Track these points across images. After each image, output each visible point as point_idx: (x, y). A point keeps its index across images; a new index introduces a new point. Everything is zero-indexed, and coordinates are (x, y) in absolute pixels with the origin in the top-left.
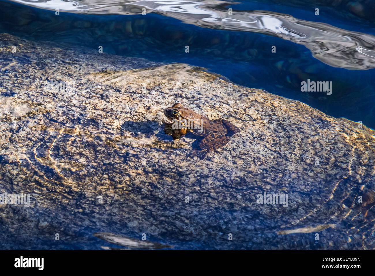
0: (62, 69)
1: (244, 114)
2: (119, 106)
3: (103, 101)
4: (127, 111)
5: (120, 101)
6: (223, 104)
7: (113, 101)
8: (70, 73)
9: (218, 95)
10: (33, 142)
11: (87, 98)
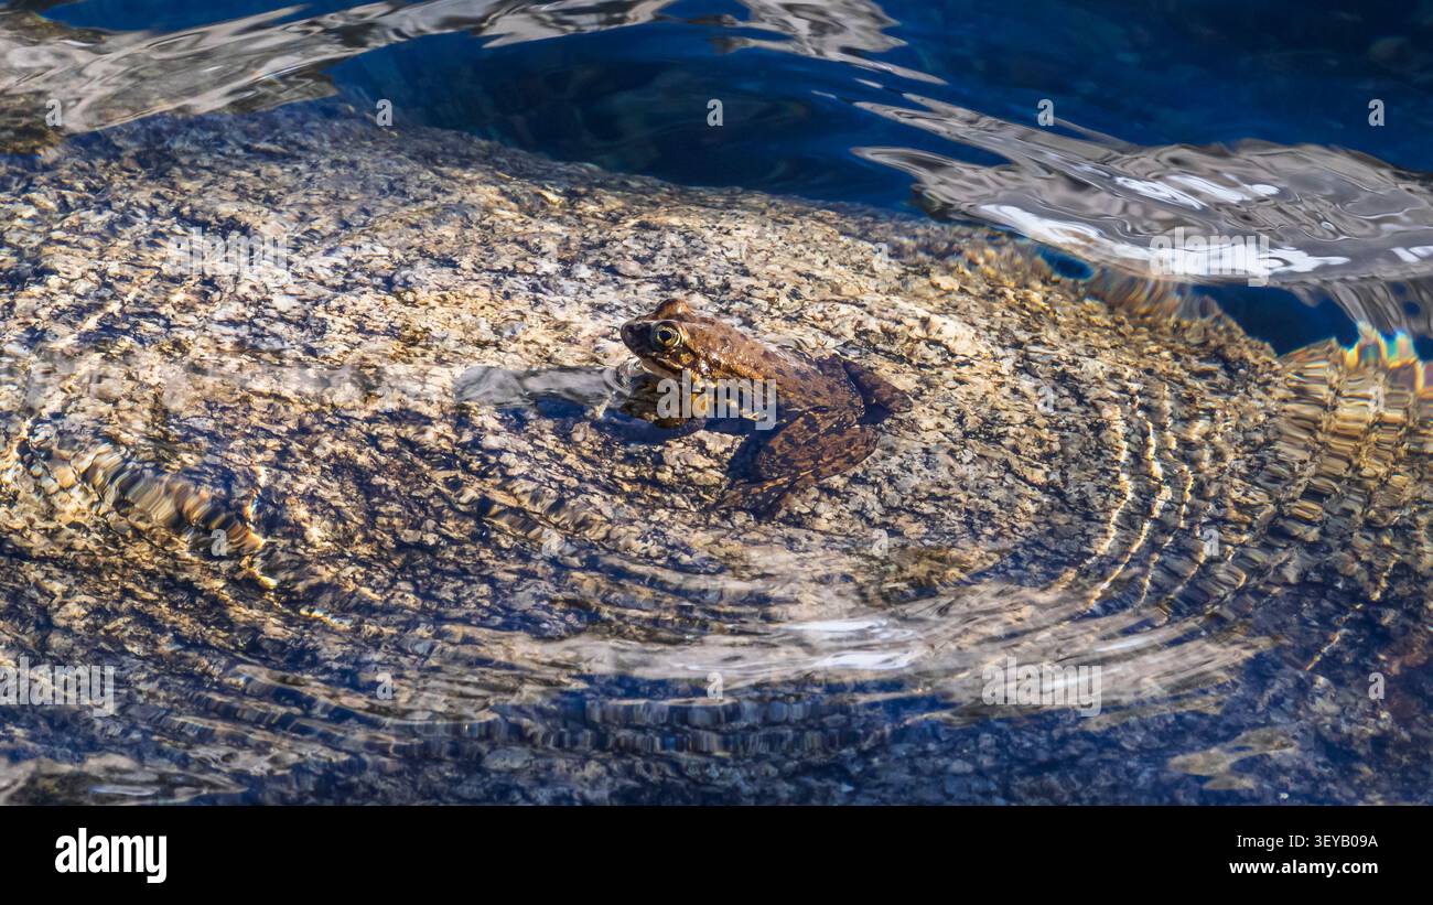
0: (239, 178)
1: (918, 341)
2: (453, 321)
3: (390, 299)
4: (484, 338)
5: (458, 304)
6: (837, 305)
7: (433, 303)
8: (273, 192)
9: (818, 273)
10: (123, 449)
11: (335, 288)
